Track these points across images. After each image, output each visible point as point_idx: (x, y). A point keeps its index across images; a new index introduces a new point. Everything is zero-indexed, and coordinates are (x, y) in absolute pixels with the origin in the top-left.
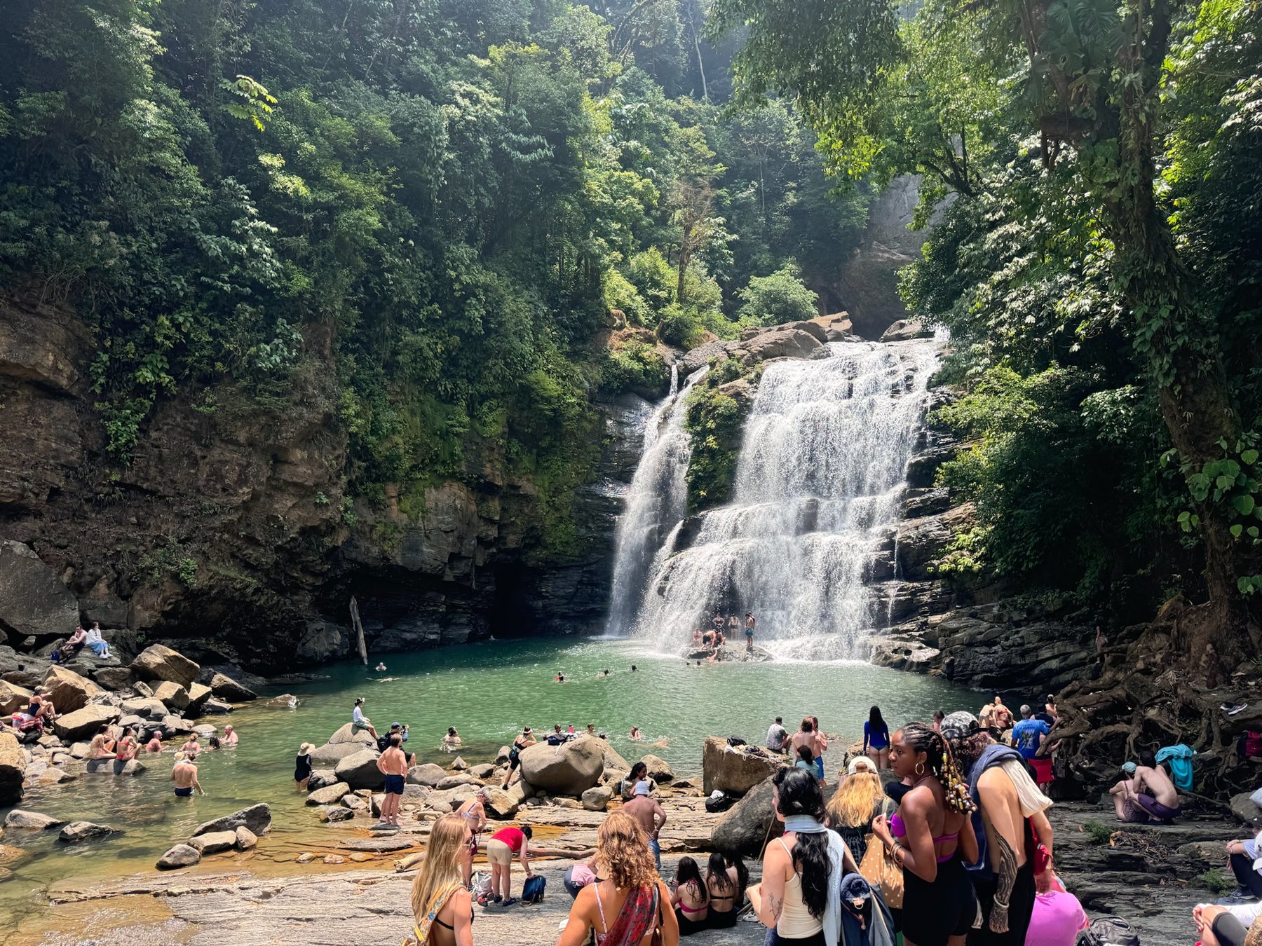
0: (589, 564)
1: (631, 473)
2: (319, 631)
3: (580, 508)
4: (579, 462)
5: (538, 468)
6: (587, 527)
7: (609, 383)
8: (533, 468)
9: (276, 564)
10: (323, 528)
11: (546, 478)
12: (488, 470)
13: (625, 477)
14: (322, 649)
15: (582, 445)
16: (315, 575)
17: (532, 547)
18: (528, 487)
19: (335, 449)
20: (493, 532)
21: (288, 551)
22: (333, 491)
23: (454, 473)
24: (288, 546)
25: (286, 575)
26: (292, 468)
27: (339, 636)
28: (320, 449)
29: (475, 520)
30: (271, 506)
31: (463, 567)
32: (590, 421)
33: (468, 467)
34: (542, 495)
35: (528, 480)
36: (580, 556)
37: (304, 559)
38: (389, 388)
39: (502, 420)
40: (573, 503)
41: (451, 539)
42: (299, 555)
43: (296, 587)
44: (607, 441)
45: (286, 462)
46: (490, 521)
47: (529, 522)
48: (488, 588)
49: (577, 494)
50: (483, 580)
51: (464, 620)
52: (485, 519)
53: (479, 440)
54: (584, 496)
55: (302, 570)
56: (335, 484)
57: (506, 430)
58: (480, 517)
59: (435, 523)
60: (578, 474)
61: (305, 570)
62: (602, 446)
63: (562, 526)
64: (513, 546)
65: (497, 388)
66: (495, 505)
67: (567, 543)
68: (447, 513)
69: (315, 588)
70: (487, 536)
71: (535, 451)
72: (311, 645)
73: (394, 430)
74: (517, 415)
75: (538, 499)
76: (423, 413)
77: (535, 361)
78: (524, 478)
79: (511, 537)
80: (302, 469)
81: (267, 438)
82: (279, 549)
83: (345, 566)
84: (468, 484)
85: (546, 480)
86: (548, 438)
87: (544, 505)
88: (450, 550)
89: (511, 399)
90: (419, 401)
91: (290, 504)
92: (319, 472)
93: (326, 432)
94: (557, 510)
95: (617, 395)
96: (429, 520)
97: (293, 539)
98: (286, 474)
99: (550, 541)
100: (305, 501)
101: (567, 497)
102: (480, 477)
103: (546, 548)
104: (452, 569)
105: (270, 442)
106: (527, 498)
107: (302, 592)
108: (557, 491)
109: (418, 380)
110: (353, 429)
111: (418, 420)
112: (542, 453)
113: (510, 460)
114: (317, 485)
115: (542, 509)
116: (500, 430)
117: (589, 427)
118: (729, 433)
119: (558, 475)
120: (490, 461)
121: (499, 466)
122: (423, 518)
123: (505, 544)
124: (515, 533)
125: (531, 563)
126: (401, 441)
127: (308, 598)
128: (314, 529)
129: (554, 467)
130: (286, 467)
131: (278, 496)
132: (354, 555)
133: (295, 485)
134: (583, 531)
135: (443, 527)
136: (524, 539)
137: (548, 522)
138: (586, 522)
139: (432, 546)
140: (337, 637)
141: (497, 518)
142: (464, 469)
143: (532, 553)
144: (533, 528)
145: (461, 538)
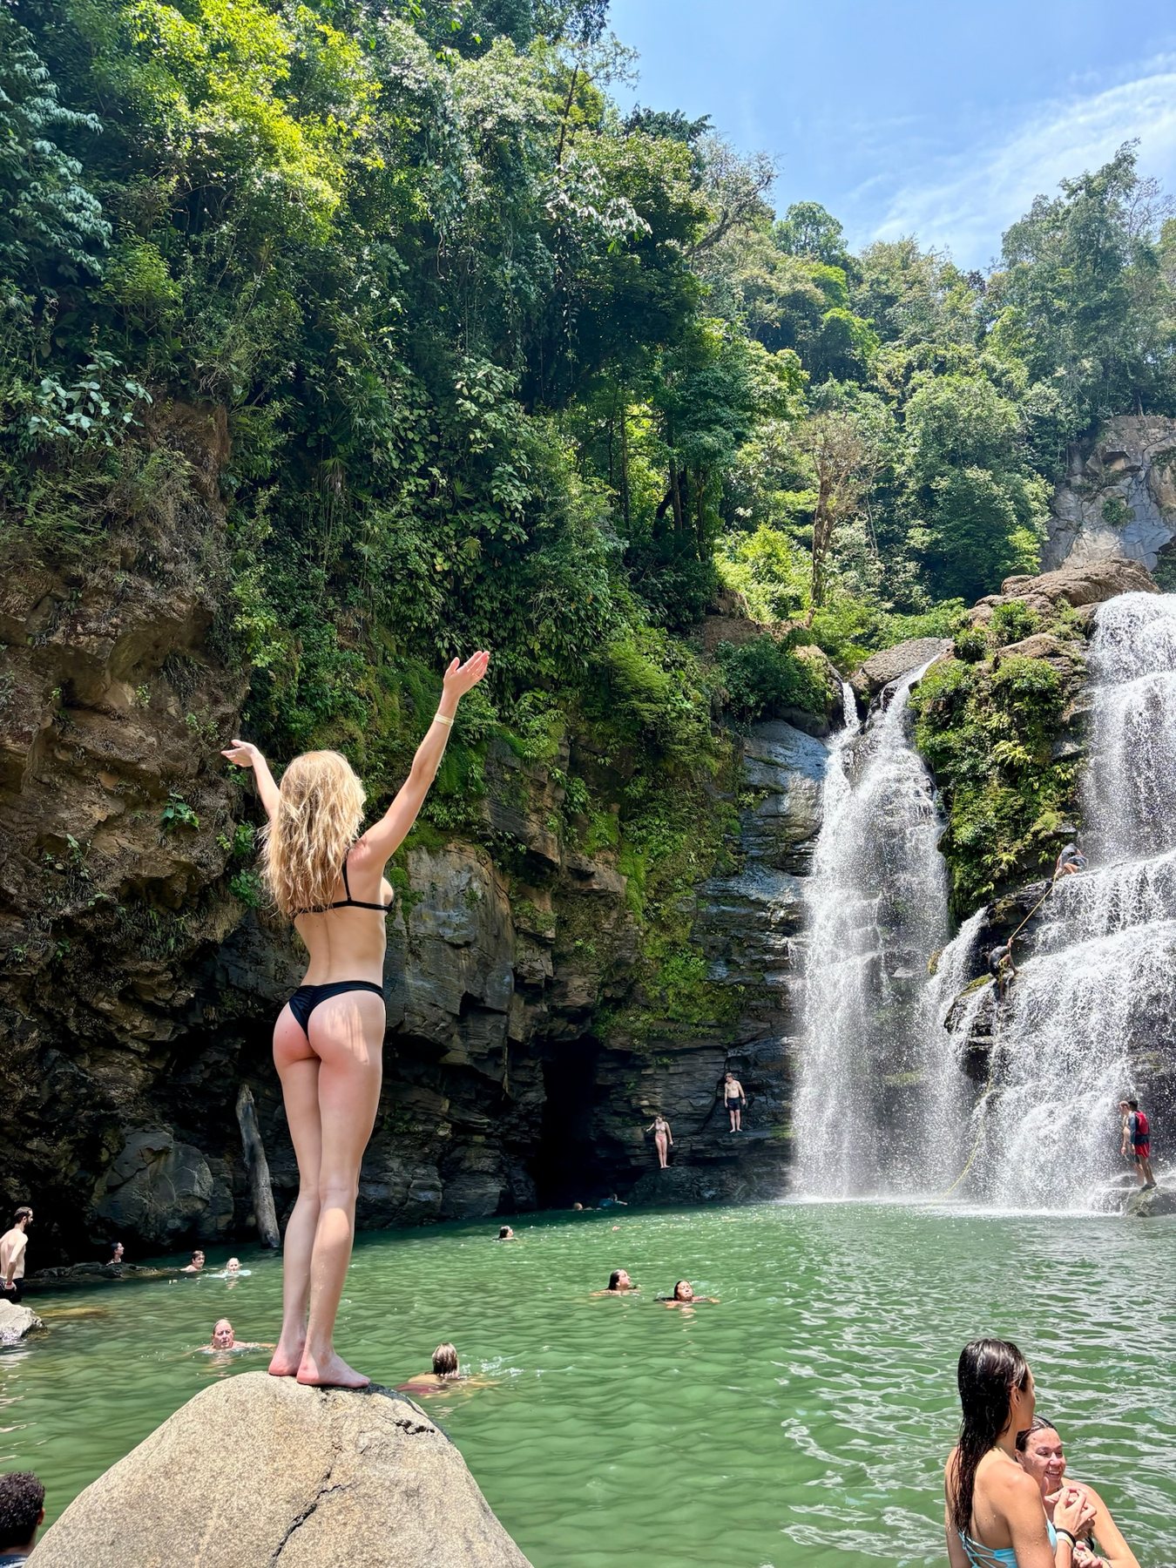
0: (739, 1044)
1: (805, 856)
2: (158, 1154)
3: (711, 925)
4: (702, 833)
5: (624, 844)
6: (729, 962)
7: (739, 698)
8: (614, 841)
9: (55, 970)
10: (180, 887)
11: (640, 860)
12: (533, 828)
13: (794, 863)
14: (164, 1208)
15: (704, 802)
16: (152, 1011)
17: (617, 1004)
18: (606, 877)
19: (216, 701)
20: (543, 965)
21: (89, 938)
22: (208, 800)
23: (468, 824)
24: (89, 924)
25: (83, 1004)
26: (113, 725)
27: (209, 1179)
28: (183, 694)
29: (509, 933)
30: (51, 812)
31: (487, 1034)
32: (717, 755)
33: (495, 814)
34: (635, 895)
35: (607, 862)
36: (719, 1024)
37: (129, 965)
38: (337, 617)
39: (559, 730)
40: (696, 914)
41: (464, 963)
42: (119, 953)
43: (108, 1042)
44: (749, 798)
45: (95, 710)
46: (539, 941)
47: (612, 949)
48: (531, 1096)
49: (701, 896)
50: (522, 1076)
51: (486, 1164)
52: (527, 935)
53: (516, 763)
54: (716, 900)
55: (122, 996)
56: (213, 785)
57: (566, 752)
58: (517, 930)
59: (431, 924)
60: (700, 856)
61: (130, 996)
62: (740, 806)
63: (677, 962)
64: (582, 1000)
65: (547, 665)
66: (544, 908)
67: (690, 997)
68: (456, 905)
69: (156, 1049)
70: (533, 972)
71: (615, 807)
72: (132, 1192)
73: (346, 708)
74: (583, 728)
75: (627, 903)
76: (406, 688)
77: (614, 625)
78: (600, 857)
79: (577, 982)
80: (133, 731)
81: (50, 629)
82: (65, 928)
83: (231, 1003)
84: (495, 853)
85: (642, 863)
86: (643, 780)
87: (641, 917)
88: (463, 986)
89: (574, 695)
90: (399, 666)
91: (99, 815)
92: (178, 745)
93: (196, 660)
94: (665, 927)
95: (757, 720)
96: (419, 917)
97: (102, 906)
98: (93, 737)
99: (655, 992)
100: (138, 814)
101: (681, 902)
102: (518, 840)
103: (647, 1007)
104: (465, 1036)
105: (57, 639)
106: (607, 899)
107: (118, 1056)
108: (663, 889)
109: (398, 623)
110: (261, 661)
111: (395, 700)
112: (631, 811)
113: (571, 818)
114: (170, 777)
115: (637, 923)
116: (555, 749)
117: (716, 765)
118: (1048, 729)
119: (662, 855)
120: (538, 811)
121: (554, 822)
122: (406, 911)
123: (564, 996)
124: (584, 973)
125: (618, 1043)
126: (359, 734)
127: (137, 1075)
128: (156, 889)
129: (654, 840)
130: (95, 721)
131: (71, 790)
132: (251, 979)
133: (119, 769)
134: (721, 971)
135: (448, 934)
136: (603, 985)
137: (648, 952)
138: (727, 950)
139: (424, 974)
140: (203, 1180)
141: (551, 934)
142: (487, 816)
143: (617, 1019)
144: (620, 964)
145: (485, 965)
